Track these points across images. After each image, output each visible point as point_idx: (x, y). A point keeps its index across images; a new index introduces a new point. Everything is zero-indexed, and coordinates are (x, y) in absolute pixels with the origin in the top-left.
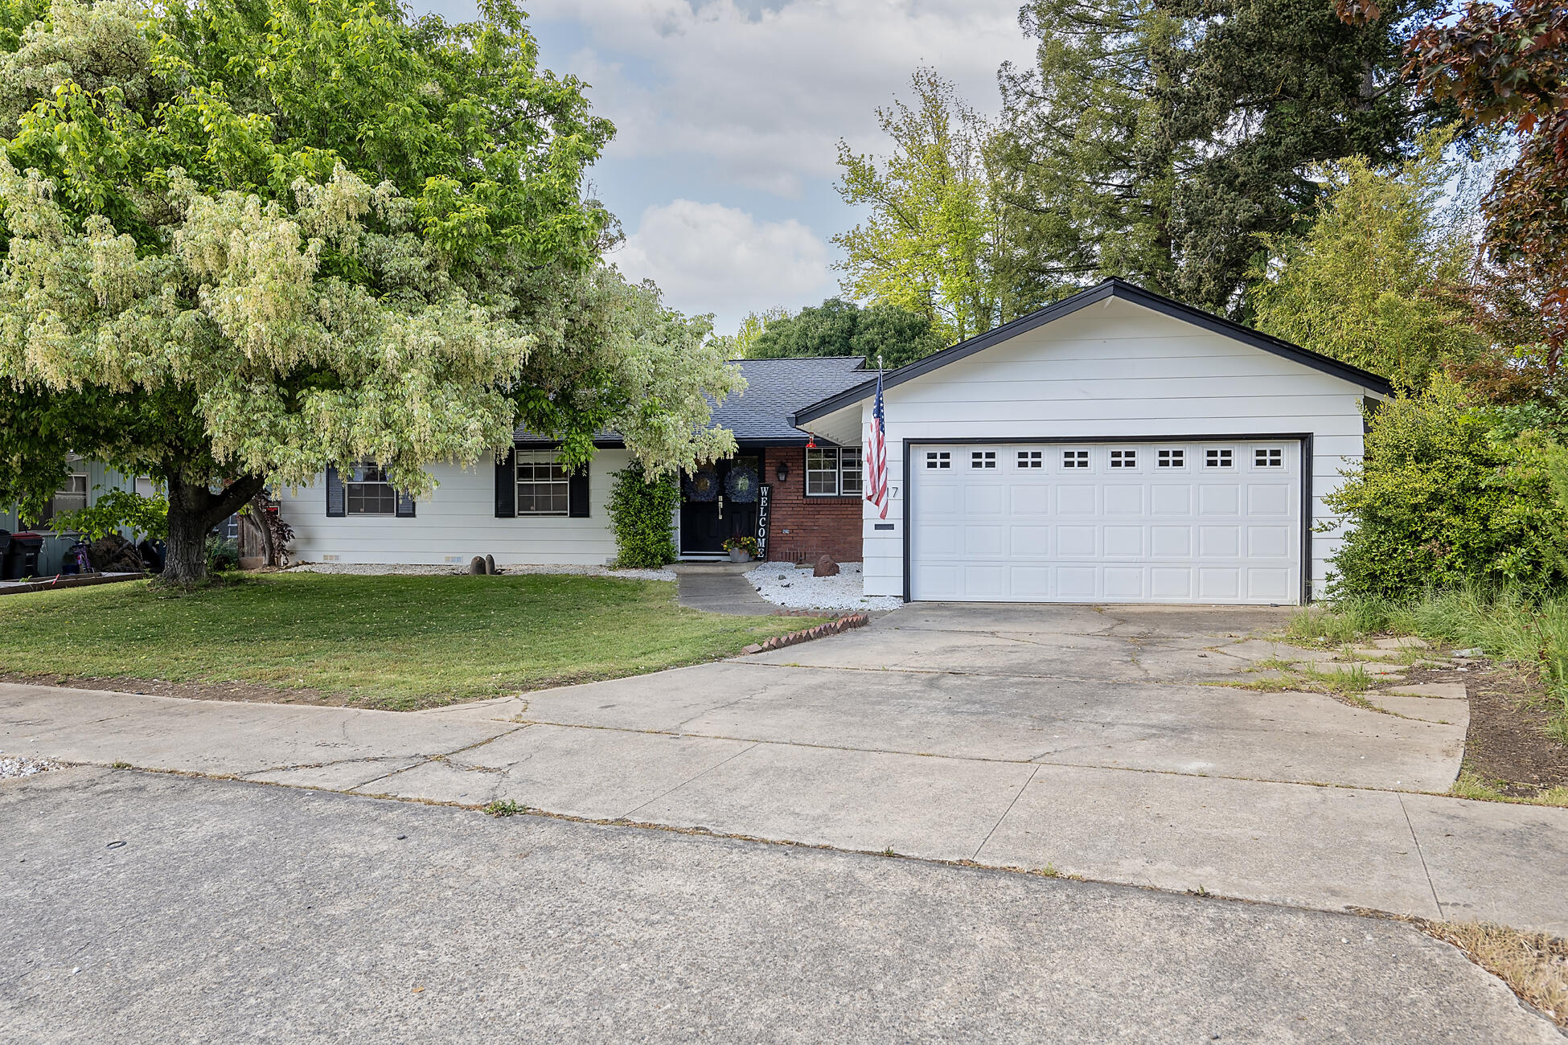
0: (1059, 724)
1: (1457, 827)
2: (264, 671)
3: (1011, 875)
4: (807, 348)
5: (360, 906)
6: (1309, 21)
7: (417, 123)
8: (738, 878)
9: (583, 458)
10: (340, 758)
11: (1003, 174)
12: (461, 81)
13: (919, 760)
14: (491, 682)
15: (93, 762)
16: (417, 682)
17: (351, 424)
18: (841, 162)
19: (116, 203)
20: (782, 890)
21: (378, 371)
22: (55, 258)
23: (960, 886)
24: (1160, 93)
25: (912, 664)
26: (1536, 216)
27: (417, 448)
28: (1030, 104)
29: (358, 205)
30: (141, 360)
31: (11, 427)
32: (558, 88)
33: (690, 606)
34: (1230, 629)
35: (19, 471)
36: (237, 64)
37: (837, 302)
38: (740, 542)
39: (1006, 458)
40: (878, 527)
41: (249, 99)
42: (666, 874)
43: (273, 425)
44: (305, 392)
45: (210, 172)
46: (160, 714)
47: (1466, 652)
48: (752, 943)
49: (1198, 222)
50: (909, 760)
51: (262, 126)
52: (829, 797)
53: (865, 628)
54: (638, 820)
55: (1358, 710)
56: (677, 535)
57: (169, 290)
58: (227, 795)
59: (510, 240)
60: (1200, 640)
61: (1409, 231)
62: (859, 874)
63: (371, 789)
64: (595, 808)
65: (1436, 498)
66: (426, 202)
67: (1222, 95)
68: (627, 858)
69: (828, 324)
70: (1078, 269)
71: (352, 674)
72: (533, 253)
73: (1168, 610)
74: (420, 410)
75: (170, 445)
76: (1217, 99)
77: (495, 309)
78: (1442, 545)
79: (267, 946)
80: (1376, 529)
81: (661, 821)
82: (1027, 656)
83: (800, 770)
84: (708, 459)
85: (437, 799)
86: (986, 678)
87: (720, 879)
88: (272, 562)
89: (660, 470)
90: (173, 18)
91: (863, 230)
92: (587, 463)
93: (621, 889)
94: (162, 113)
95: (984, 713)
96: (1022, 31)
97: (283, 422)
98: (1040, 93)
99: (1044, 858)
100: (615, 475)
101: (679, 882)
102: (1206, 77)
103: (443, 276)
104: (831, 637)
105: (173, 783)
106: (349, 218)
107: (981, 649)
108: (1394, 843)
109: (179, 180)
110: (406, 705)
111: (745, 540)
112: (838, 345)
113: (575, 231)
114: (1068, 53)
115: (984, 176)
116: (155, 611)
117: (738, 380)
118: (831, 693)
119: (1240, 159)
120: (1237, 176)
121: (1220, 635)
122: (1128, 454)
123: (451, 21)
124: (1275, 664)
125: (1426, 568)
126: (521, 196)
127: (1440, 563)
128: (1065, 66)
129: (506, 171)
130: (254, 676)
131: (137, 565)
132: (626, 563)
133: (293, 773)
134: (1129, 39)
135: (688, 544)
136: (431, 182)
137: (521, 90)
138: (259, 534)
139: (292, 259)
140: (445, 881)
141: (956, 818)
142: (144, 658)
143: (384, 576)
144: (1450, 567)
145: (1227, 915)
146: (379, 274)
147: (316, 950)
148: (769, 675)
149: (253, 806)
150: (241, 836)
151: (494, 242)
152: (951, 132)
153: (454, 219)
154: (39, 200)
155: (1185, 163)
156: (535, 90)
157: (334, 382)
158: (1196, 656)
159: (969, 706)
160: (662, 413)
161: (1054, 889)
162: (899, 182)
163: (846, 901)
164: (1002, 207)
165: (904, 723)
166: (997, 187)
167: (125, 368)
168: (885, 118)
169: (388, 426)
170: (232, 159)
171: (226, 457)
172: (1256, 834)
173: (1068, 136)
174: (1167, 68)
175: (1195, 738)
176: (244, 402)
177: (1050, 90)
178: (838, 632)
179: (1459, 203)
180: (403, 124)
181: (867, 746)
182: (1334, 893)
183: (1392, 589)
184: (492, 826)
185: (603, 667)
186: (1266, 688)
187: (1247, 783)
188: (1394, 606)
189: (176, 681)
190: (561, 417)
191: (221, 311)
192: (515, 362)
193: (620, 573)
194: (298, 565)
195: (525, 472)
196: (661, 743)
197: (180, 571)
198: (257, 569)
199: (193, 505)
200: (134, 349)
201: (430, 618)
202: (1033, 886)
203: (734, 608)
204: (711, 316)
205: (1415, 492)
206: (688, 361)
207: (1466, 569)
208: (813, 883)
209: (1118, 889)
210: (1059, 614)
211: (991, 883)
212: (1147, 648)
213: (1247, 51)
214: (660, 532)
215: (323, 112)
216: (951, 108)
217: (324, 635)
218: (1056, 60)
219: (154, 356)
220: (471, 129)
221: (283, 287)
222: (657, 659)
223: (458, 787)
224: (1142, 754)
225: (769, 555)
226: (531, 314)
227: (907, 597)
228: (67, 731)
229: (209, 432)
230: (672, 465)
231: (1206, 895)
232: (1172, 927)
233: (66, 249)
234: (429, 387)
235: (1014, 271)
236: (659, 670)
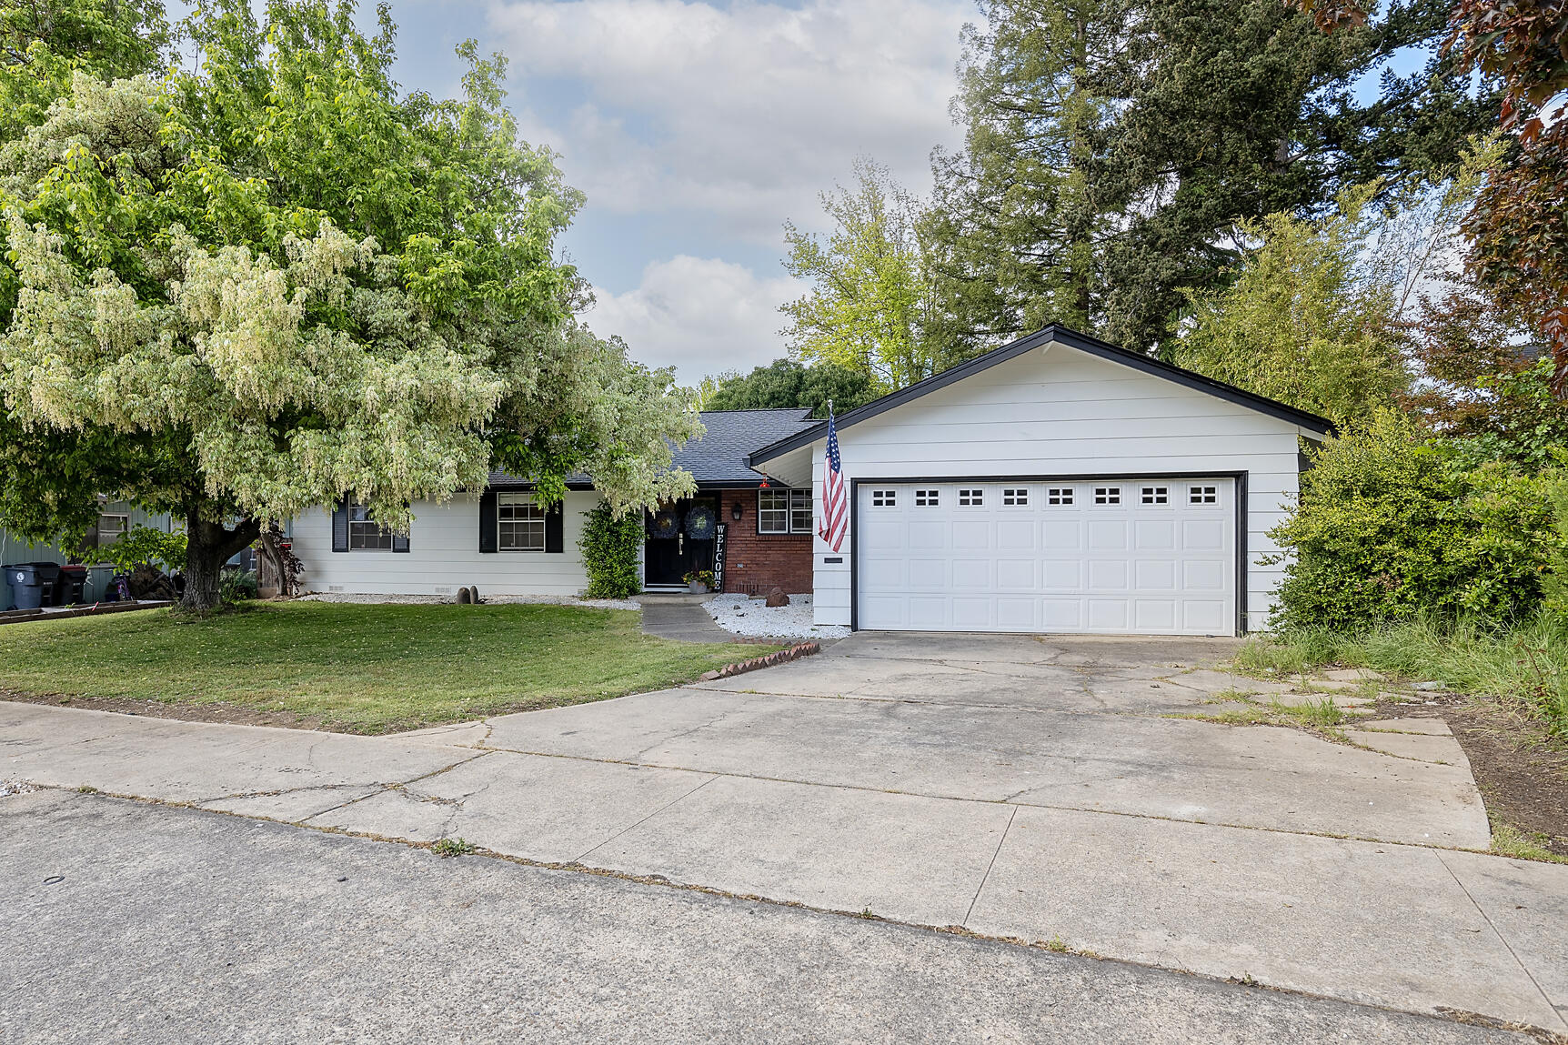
0: (1025, 758)
1: (1523, 895)
2: (250, 693)
3: (1012, 949)
4: (759, 403)
5: (283, 964)
6: (1232, 89)
7: (402, 187)
8: (699, 942)
9: (555, 497)
10: (300, 785)
11: (934, 248)
12: (445, 155)
13: (886, 798)
14: (458, 707)
15: (63, 785)
16: (391, 705)
17: (333, 461)
18: (789, 240)
19: (124, 259)
20: (748, 959)
21: (360, 411)
22: (62, 307)
23: (954, 962)
24: (1086, 163)
25: (866, 692)
26: (1534, 230)
27: (394, 483)
28: (960, 183)
29: (343, 259)
30: (139, 401)
31: (41, 468)
32: (531, 157)
33: (652, 633)
34: (1173, 659)
35: (55, 509)
36: (239, 136)
37: (785, 362)
38: (698, 576)
39: (949, 495)
40: (827, 560)
41: (251, 168)
42: (619, 934)
43: (263, 462)
44: (293, 431)
45: (212, 232)
46: (143, 736)
47: (1427, 685)
48: (715, 1032)
49: (1122, 280)
50: (876, 798)
51: (259, 188)
52: (796, 840)
53: (816, 656)
54: (591, 864)
55: (1340, 747)
56: (641, 570)
57: (166, 336)
58: (178, 824)
59: (486, 295)
60: (1147, 670)
61: (1331, 283)
62: (835, 941)
63: (324, 821)
64: (546, 850)
65: (1387, 532)
66: (409, 258)
67: (1145, 162)
68: (576, 913)
69: (777, 381)
70: (1004, 329)
71: (331, 698)
72: (508, 307)
73: (1106, 640)
74: (397, 448)
75: (187, 485)
76: (1141, 166)
77: (473, 358)
78: (1392, 578)
79: (173, 1014)
80: (1321, 562)
81: (616, 867)
82: (979, 685)
83: (762, 807)
84: (670, 498)
85: (386, 835)
86: (942, 707)
87: (678, 943)
88: (284, 592)
89: (626, 508)
90: (182, 93)
91: (808, 299)
92: (561, 503)
93: (568, 951)
94: (168, 179)
95: (948, 745)
96: (951, 118)
97: (272, 459)
98: (968, 174)
99: (1048, 926)
100: (586, 514)
101: (632, 945)
102: (1129, 146)
103: (424, 326)
104: (785, 665)
105: (130, 809)
106: (335, 272)
107: (932, 677)
108: (1456, 916)
109: (178, 236)
110: (376, 729)
111: (703, 574)
112: (785, 400)
113: (545, 286)
114: (995, 135)
115: (917, 251)
116: (169, 636)
117: (698, 428)
118: (789, 722)
119: (1162, 222)
120: (1158, 238)
121: (1166, 664)
122: (1066, 492)
123: (437, 98)
124: (1236, 697)
125: (1374, 601)
126: (497, 254)
127: (1390, 597)
128: (991, 149)
129: (483, 232)
130: (240, 698)
131: (170, 594)
132: (596, 594)
133: (250, 801)
134: (1051, 123)
135: (652, 577)
136: (412, 240)
137: (499, 160)
138: (273, 567)
139: (278, 306)
140: (379, 934)
141: (937, 871)
142: (145, 680)
143: (380, 605)
144: (1402, 599)
145: (1288, 1014)
146: (366, 325)
147: (224, 1023)
148: (727, 702)
149: (201, 838)
150: (180, 873)
151: (472, 297)
152: (886, 211)
153: (434, 272)
154: (49, 254)
155: (1102, 234)
156: (512, 159)
157: (321, 424)
158: (1148, 687)
159: (929, 737)
160: (627, 456)
161: (1067, 969)
162: (841, 257)
163: (822, 977)
164: (934, 277)
165: (865, 755)
166: (928, 260)
167: (124, 408)
168: (827, 200)
169: (369, 464)
170: (229, 219)
171: (219, 492)
172: (1288, 899)
173: (994, 211)
174: (1090, 142)
175: (1176, 776)
176: (236, 441)
177: (977, 170)
178: (792, 659)
179: (1380, 255)
180: (390, 187)
181: (829, 781)
182: (1414, 987)
183: (1339, 621)
184: (437, 867)
185: (567, 692)
186: (1233, 721)
187: (1254, 832)
188: (1341, 638)
189: (168, 701)
190: (536, 459)
191: (213, 356)
192: (490, 406)
193: (590, 603)
194: (307, 594)
195: (506, 512)
196: (619, 774)
197: (197, 599)
198: (273, 600)
199: (209, 541)
200: (133, 392)
201: (414, 644)
202: (1041, 964)
203: (692, 636)
204: (672, 369)
205: (1364, 526)
206: (651, 409)
207: (1418, 602)
208: (782, 952)
209: (1146, 972)
210: (1001, 643)
211: (990, 958)
212: (1097, 677)
213: (1170, 119)
214: (626, 566)
215: (317, 178)
216: (886, 190)
217: (314, 658)
218: (985, 144)
219: (151, 398)
220: (452, 195)
221: (271, 333)
222: (619, 685)
223: (410, 821)
224: (1124, 794)
225: (724, 588)
226: (507, 365)
227: (854, 626)
228: (50, 751)
229: (202, 469)
230: (636, 504)
231: (1254, 985)
232: (1222, 1031)
233: (73, 298)
234: (409, 427)
235: (945, 333)
236: (621, 695)
